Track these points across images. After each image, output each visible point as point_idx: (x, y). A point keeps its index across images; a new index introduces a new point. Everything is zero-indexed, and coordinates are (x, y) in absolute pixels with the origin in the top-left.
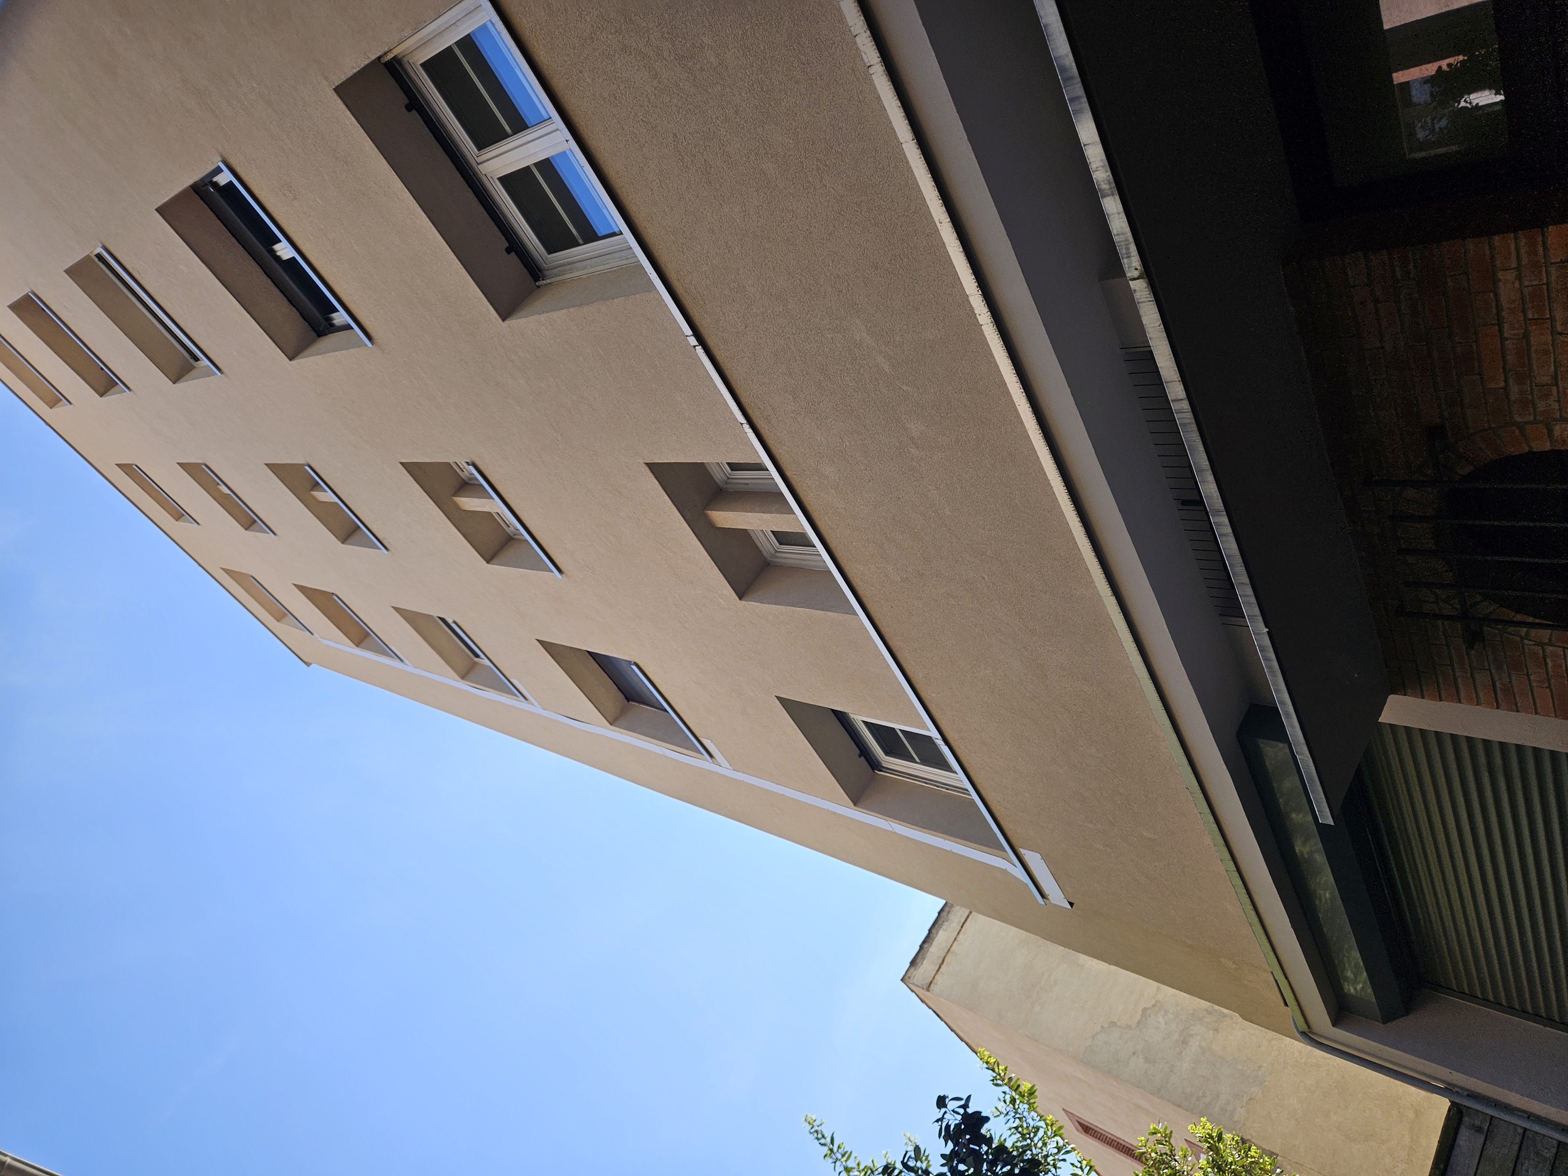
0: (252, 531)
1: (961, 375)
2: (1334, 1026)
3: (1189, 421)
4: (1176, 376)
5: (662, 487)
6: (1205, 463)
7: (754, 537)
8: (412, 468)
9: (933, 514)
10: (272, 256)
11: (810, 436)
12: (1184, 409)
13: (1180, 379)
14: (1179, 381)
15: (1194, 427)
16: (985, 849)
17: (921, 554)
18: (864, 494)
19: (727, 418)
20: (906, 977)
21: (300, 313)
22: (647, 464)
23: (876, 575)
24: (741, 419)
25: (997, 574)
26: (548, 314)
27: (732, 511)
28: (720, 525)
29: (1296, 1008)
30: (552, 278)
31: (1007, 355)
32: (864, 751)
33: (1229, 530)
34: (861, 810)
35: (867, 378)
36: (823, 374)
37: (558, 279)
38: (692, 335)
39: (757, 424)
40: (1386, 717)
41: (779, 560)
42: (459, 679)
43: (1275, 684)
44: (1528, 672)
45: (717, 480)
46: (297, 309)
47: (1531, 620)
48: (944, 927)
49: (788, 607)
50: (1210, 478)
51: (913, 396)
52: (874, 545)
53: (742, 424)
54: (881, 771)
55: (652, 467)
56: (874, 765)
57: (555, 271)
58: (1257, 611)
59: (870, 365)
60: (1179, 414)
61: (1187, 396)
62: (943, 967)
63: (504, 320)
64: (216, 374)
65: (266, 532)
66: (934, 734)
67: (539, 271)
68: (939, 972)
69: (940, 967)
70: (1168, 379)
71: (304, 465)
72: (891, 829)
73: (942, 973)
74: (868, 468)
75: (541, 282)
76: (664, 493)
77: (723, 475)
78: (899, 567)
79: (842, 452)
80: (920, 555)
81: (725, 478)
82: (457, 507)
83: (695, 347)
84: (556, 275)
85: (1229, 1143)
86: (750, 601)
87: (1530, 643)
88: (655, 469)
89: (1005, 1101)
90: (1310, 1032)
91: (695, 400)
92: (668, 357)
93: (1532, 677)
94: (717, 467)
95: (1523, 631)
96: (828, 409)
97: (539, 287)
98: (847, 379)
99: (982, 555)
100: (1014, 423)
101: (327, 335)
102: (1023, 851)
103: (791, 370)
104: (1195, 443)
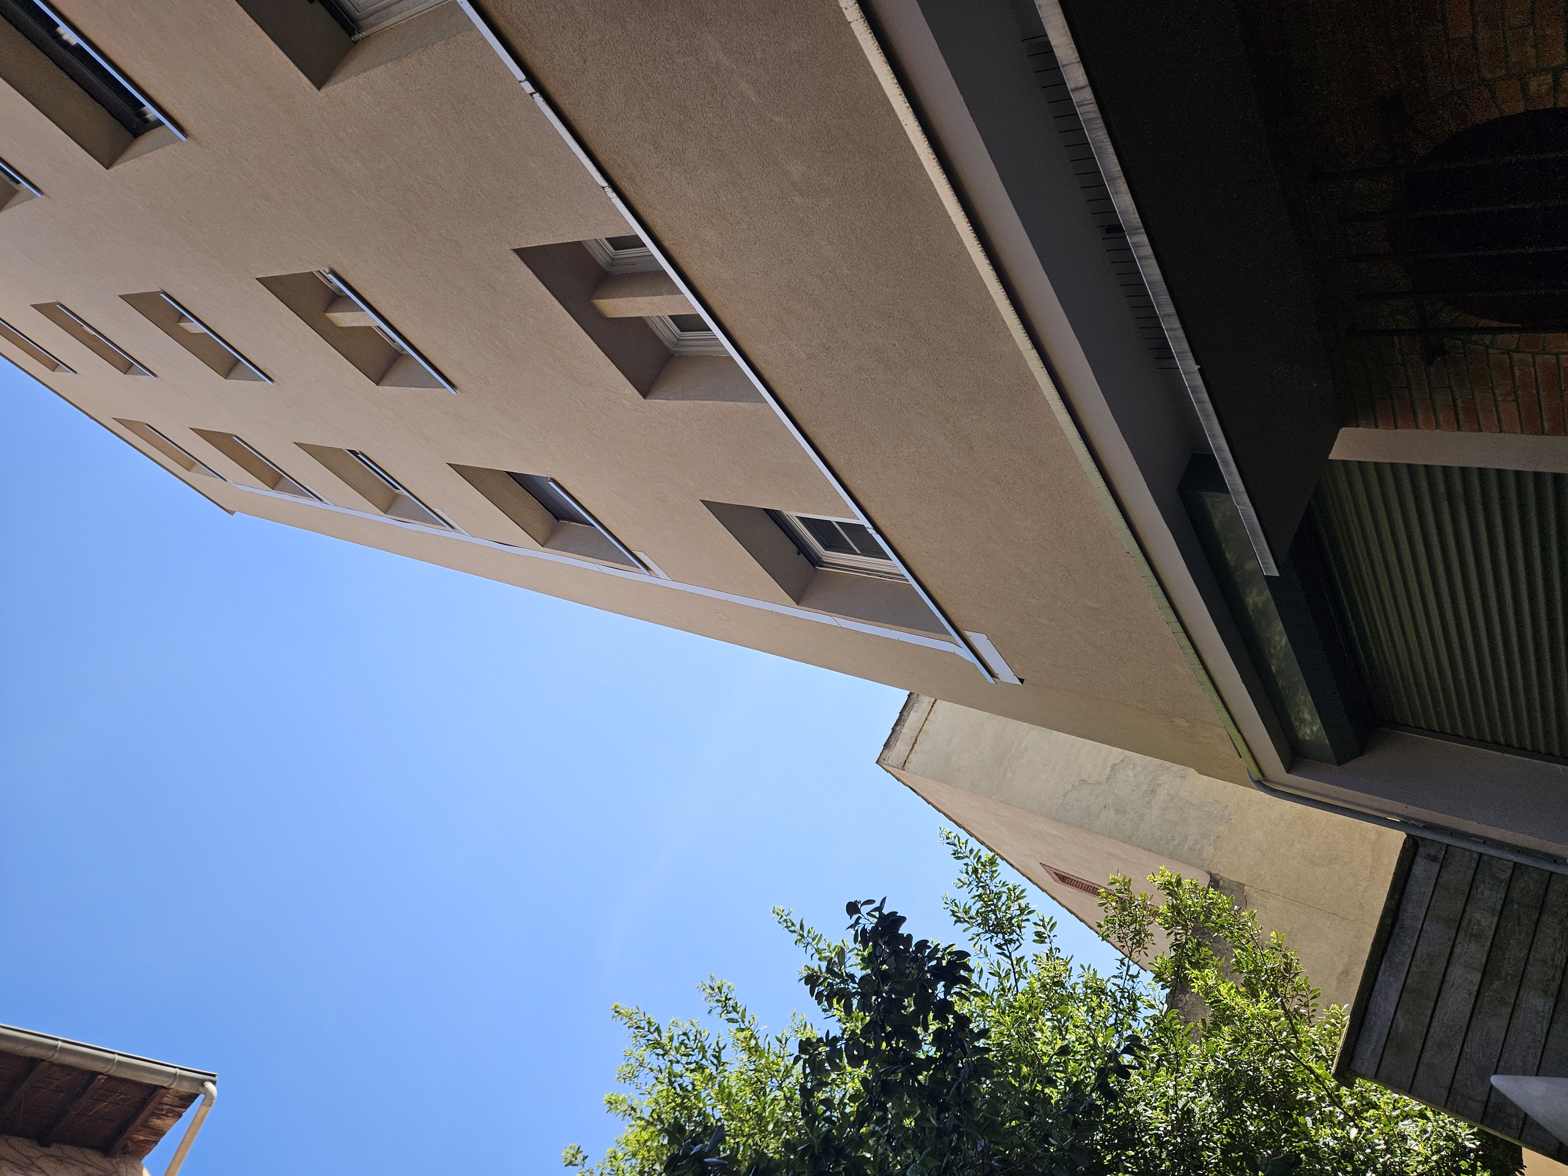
0: (132, 374)
1: (837, 94)
2: (1288, 772)
3: (1093, 116)
4: (1074, 56)
5: (537, 276)
6: (1116, 169)
7: (652, 326)
8: (270, 284)
9: (830, 274)
10: (58, 42)
11: (681, 194)
12: (1087, 100)
13: (1079, 60)
14: (1078, 62)
15: (1100, 123)
16: (931, 634)
17: (824, 324)
18: (752, 259)
19: (590, 183)
20: (881, 759)
21: (108, 111)
22: (516, 251)
23: (779, 354)
24: (602, 182)
25: (908, 338)
26: (365, 74)
27: (619, 297)
28: (610, 316)
29: (1250, 760)
30: (368, 29)
31: (885, 60)
32: (802, 548)
33: (1148, 251)
34: (805, 608)
35: (732, 111)
36: (682, 113)
37: (375, 29)
38: (526, 80)
39: (620, 186)
40: (1335, 455)
41: (682, 349)
42: (382, 514)
43: (1210, 429)
44: (1492, 386)
45: (600, 262)
46: (103, 106)
47: (1496, 324)
48: (915, 709)
49: (696, 401)
50: (1123, 187)
51: (787, 128)
52: (773, 319)
53: (603, 188)
54: (822, 566)
55: (522, 253)
56: (815, 561)
57: (372, 19)
58: (1186, 346)
59: (733, 94)
60: (1081, 108)
61: (1089, 82)
62: (915, 746)
63: (319, 89)
64: (37, 196)
65: (145, 374)
66: (863, 521)
67: (353, 22)
68: (913, 752)
69: (913, 747)
70: (1065, 62)
71: (159, 292)
72: (837, 625)
73: (916, 752)
74: (752, 227)
75: (358, 36)
76: (540, 283)
77: (605, 255)
78: (802, 342)
79: (720, 210)
80: (822, 326)
81: (609, 259)
82: (332, 325)
83: (532, 94)
84: (373, 26)
85: (1188, 887)
86: (655, 399)
87: (1496, 351)
88: (526, 255)
89: (967, 873)
90: (1265, 780)
91: (550, 165)
92: (509, 114)
93: (1497, 391)
94: (596, 245)
95: (1488, 338)
96: (695, 158)
97: (356, 42)
98: (710, 115)
99: (889, 317)
100: (905, 149)
101: (143, 134)
102: (968, 634)
103: (646, 111)
104: (1102, 144)
